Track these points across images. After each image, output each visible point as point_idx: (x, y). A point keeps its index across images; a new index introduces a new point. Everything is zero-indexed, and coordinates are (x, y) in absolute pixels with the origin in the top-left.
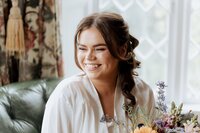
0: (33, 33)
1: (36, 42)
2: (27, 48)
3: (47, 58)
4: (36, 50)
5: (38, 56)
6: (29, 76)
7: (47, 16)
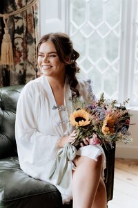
0: (19, 52)
1: (21, 59)
2: (15, 63)
3: (30, 70)
4: (22, 64)
5: (23, 69)
6: (16, 83)
7: (29, 41)
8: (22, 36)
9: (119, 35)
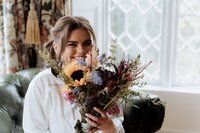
0: (47, 30)
2: (42, 42)
8: (50, 12)
9: (160, 11)
